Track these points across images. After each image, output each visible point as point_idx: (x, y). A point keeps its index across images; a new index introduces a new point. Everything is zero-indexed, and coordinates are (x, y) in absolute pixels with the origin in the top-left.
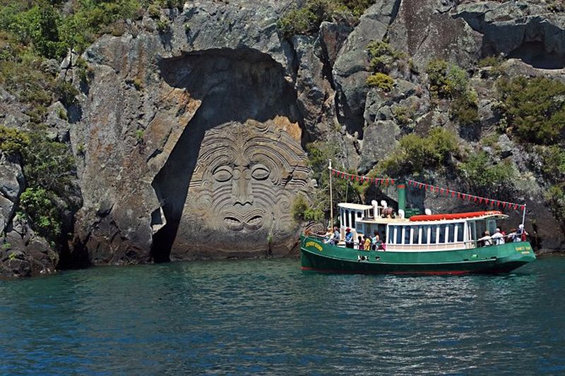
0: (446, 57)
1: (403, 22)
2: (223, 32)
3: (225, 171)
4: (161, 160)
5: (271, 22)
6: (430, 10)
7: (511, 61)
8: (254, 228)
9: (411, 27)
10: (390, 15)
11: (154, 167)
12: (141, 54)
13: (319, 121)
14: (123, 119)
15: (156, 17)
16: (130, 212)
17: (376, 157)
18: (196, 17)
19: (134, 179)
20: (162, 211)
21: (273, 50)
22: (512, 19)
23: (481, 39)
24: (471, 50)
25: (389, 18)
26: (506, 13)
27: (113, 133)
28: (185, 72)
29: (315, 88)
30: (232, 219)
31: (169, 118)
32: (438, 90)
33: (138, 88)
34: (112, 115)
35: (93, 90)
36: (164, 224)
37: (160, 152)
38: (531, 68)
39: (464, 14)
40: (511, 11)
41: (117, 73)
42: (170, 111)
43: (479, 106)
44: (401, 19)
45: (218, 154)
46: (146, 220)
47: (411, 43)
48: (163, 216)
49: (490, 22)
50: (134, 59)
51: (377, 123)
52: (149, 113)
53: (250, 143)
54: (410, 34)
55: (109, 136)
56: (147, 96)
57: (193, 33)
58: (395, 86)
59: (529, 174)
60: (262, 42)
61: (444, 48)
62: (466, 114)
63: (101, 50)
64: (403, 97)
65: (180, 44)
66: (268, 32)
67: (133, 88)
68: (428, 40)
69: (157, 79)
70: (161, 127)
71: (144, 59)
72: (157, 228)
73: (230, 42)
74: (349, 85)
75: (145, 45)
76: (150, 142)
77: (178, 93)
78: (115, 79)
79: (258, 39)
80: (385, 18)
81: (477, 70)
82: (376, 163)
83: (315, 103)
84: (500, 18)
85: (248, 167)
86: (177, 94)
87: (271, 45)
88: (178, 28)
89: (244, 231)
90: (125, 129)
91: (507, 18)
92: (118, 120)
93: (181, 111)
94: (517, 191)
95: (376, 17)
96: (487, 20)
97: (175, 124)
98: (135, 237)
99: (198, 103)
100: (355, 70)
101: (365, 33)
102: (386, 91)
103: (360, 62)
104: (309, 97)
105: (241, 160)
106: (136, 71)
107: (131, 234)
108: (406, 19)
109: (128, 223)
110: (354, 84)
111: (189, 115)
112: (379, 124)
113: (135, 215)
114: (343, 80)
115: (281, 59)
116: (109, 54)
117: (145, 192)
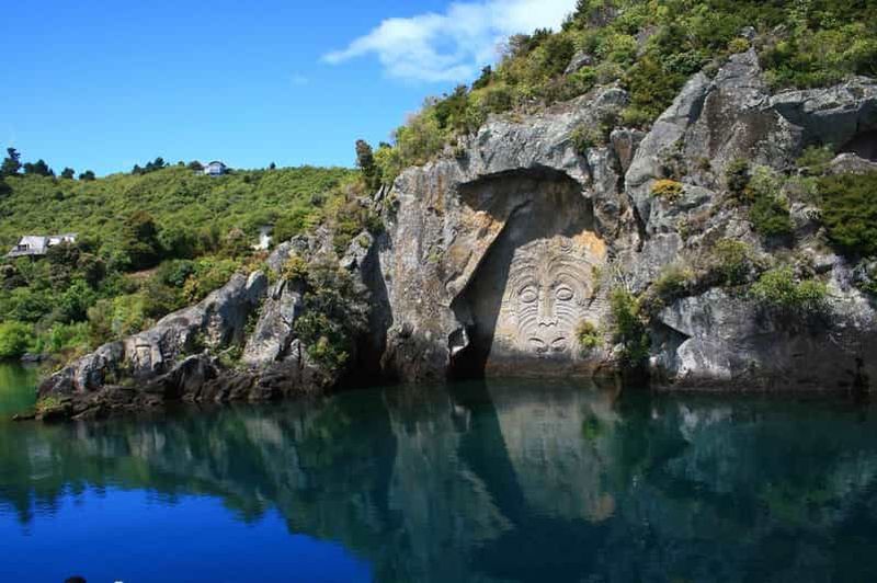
0: (753, 156)
1: (705, 122)
2: (516, 152)
3: (530, 292)
4: (460, 282)
5: (563, 137)
6: (738, 107)
7: (841, 156)
8: (557, 349)
9: (715, 127)
10: (687, 116)
11: (452, 290)
12: (440, 181)
13: (617, 237)
14: (424, 245)
15: (454, 144)
16: (428, 334)
17: (651, 276)
18: (491, 140)
19: (432, 301)
20: (464, 332)
21: (568, 166)
22: (839, 105)
23: (800, 133)
24: (786, 147)
25: (687, 119)
26: (832, 100)
27: (415, 259)
28: (487, 194)
29: (609, 202)
30: (537, 340)
31: (470, 241)
32: (738, 196)
33: (439, 213)
34: (414, 242)
35: (400, 218)
36: (466, 344)
37: (461, 274)
38: (867, 163)
39: (778, 106)
40: (839, 97)
41: (420, 200)
42: (472, 234)
43: (791, 211)
44: (703, 118)
45: (523, 275)
46: (443, 342)
47: (713, 145)
48: (465, 338)
49: (810, 113)
50: (434, 186)
51: (658, 236)
52: (448, 238)
53: (555, 263)
54: (713, 134)
55: (411, 260)
56: (447, 221)
57: (488, 156)
58: (684, 193)
59: (855, 293)
60: (555, 159)
61: (751, 146)
62: (772, 221)
63: (405, 181)
64: (693, 206)
65: (477, 168)
66: (562, 147)
67: (434, 215)
68: (734, 139)
69: (457, 204)
70: (460, 250)
71: (443, 185)
72: (456, 349)
73: (524, 161)
74: (640, 196)
75: (444, 172)
76: (449, 265)
77: (480, 215)
78: (418, 207)
79: (550, 156)
80: (682, 120)
81: (796, 170)
82: (650, 283)
83: (610, 219)
84: (825, 107)
85: (553, 287)
86: (478, 218)
87: (565, 161)
88: (474, 154)
89: (548, 353)
90: (426, 253)
91: (833, 105)
92: (420, 246)
93: (483, 233)
94: (836, 315)
95: (673, 120)
96: (807, 110)
97: (475, 247)
98: (432, 357)
99: (501, 225)
100: (645, 179)
101: (657, 137)
102: (671, 199)
103: (649, 170)
104: (605, 212)
105: (546, 281)
106: (436, 197)
107: (428, 355)
108: (709, 119)
109: (425, 344)
110: (645, 194)
111: (491, 237)
112: (660, 238)
113: (432, 337)
114: (634, 191)
115: (577, 174)
116: (412, 184)
117: (443, 315)
